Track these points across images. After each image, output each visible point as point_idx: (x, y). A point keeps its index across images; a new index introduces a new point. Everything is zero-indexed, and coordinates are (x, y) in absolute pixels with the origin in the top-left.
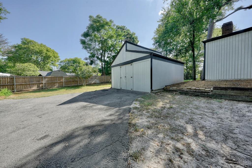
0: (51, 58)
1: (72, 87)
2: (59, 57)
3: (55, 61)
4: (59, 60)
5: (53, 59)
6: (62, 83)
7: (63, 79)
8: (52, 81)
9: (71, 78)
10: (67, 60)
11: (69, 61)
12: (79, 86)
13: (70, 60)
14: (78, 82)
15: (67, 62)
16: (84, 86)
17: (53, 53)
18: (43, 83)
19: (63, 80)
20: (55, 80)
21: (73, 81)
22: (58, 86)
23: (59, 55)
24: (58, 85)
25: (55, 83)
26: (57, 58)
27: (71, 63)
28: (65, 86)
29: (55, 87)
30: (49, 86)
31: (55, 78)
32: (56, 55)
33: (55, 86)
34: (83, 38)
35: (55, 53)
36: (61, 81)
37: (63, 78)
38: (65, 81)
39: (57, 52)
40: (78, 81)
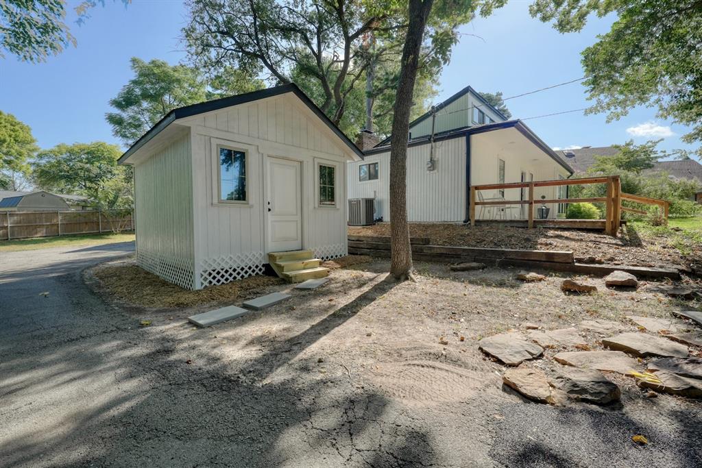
0: (5, 145)
1: (84, 236)
2: (32, 141)
3: (20, 154)
4: (33, 150)
5: (12, 150)
6: (55, 228)
7: (60, 217)
8: (29, 223)
9: (80, 215)
10: (64, 150)
11: (71, 152)
12: (103, 235)
13: (76, 149)
14: (99, 225)
15: (64, 156)
16: (116, 234)
17: (9, 126)
18: (7, 227)
19: (59, 220)
20: (38, 220)
21: (86, 223)
22: (46, 233)
23: (34, 135)
24: (45, 231)
25: (36, 227)
26: (28, 146)
27: (81, 161)
28: (64, 235)
29: (38, 236)
30: (23, 234)
31: (37, 216)
32: (21, 135)
33: (36, 233)
34: (116, 111)
35: (17, 128)
36: (54, 221)
37: (57, 215)
38: (64, 223)
39: (25, 124)
40: (99, 222)
